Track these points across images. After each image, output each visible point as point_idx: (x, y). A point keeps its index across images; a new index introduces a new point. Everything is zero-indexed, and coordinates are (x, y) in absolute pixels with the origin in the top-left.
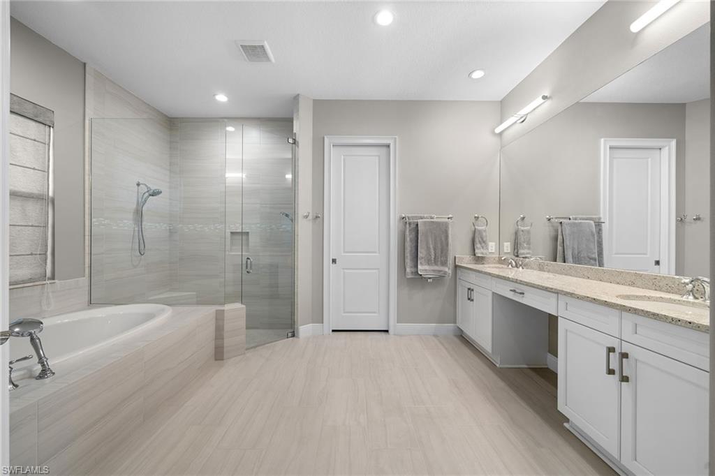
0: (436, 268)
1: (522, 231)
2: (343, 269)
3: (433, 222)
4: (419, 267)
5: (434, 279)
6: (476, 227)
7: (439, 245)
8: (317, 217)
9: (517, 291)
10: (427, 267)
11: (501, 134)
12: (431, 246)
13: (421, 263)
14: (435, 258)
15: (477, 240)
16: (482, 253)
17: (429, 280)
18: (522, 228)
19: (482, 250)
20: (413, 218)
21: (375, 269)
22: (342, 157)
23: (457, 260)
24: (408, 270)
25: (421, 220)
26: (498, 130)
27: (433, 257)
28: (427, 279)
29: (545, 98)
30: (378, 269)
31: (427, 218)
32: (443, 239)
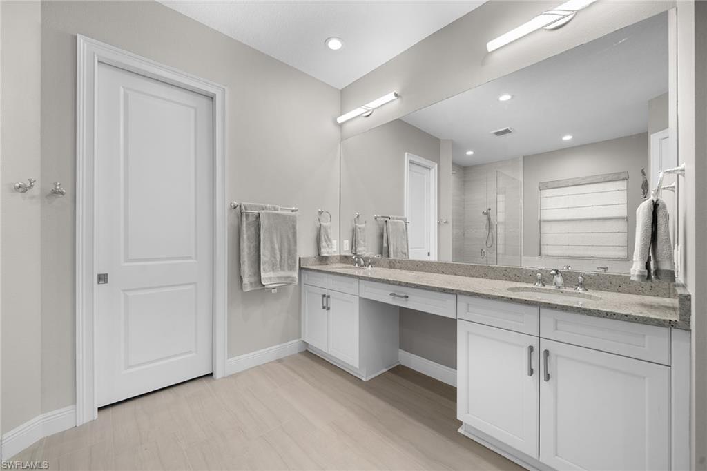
0: (282, 274)
1: (360, 228)
2: (124, 291)
3: (277, 214)
4: (262, 274)
5: (279, 289)
6: (322, 223)
7: (286, 245)
8: (56, 193)
9: (397, 294)
10: (271, 274)
11: (341, 125)
12: (277, 246)
13: (264, 270)
14: (281, 261)
15: (323, 239)
16: (328, 253)
17: (273, 290)
18: (360, 226)
19: (327, 249)
20: (251, 207)
21: (190, 284)
22: (122, 90)
23: (302, 262)
24: (246, 280)
25: (263, 211)
26: (340, 120)
27: (278, 260)
28: (270, 290)
29: (396, 95)
30: (195, 283)
31: (270, 209)
32: (291, 236)
